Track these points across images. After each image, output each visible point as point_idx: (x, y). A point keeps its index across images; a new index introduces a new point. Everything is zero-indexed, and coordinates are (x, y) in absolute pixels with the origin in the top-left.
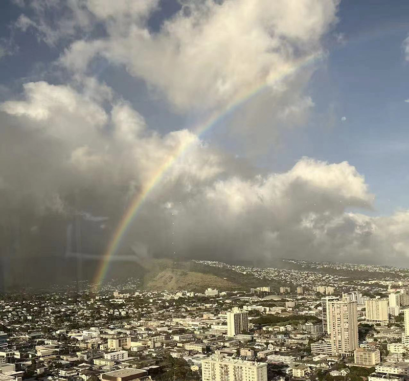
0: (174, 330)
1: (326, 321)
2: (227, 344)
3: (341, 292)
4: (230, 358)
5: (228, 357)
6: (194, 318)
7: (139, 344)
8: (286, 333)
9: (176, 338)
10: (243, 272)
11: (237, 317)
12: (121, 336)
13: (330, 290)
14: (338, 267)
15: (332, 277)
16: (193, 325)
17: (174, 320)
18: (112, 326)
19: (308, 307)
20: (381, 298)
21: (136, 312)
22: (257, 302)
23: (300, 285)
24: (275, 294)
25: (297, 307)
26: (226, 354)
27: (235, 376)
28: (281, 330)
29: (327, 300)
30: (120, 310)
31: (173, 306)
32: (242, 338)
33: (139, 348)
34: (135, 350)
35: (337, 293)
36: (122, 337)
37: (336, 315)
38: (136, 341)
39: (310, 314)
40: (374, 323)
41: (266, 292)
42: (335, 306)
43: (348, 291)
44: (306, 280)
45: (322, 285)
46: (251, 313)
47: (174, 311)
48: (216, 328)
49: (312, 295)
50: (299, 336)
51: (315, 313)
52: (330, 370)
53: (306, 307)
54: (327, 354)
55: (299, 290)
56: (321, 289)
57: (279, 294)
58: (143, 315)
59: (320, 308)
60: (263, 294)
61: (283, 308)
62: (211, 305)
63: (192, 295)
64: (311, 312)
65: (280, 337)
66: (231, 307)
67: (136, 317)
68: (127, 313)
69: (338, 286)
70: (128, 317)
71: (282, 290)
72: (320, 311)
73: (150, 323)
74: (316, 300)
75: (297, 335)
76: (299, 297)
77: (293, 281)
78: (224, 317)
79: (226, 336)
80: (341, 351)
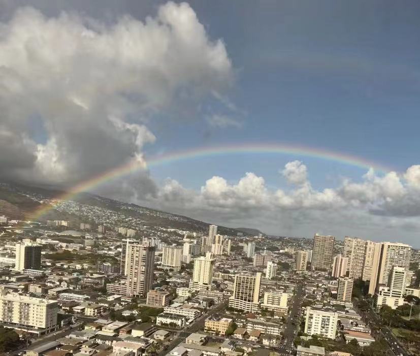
1: (124, 262)
2: (13, 279)
3: (142, 236)
4: (16, 293)
5: (14, 293)
8: (82, 272)
10: (40, 200)
11: (28, 250)
13: (131, 232)
14: (142, 211)
15: (135, 220)
19: (108, 247)
20: (177, 246)
22: (53, 236)
23: (102, 224)
24: (74, 230)
25: (96, 245)
26: (12, 290)
27: (21, 313)
28: (77, 268)
29: (128, 242)
32: (33, 273)
35: (138, 237)
37: (135, 257)
39: (109, 254)
40: (168, 268)
41: (64, 227)
42: (135, 249)
43: (148, 236)
44: (109, 219)
45: (124, 227)
46: (45, 247)
48: (2, 261)
50: (95, 276)
51: (114, 253)
52: (123, 310)
53: (106, 247)
54: (122, 295)
55: (100, 229)
56: (122, 230)
57: (79, 230)
59: (120, 250)
60: (61, 228)
61: (82, 246)
64: (110, 252)
65: (75, 275)
66: (20, 238)
69: (139, 230)
71: (82, 226)
72: (120, 253)
74: (117, 241)
75: (94, 275)
76: (100, 236)
77: (94, 218)
78: (12, 248)
79: (13, 269)
80: (135, 292)
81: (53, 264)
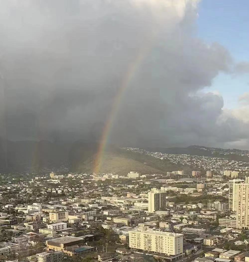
0: (104, 206)
1: (232, 200)
2: (148, 218)
3: (245, 176)
4: (151, 229)
6: (119, 197)
7: (76, 217)
8: (198, 210)
9: (106, 213)
10: (161, 157)
11: (157, 196)
12: (60, 210)
13: (235, 174)
14: (243, 154)
15: (237, 163)
16: (119, 202)
17: (102, 198)
18: (50, 202)
19: (216, 188)
21: (70, 190)
22: (172, 184)
23: (209, 170)
24: (187, 177)
25: (206, 188)
26: (148, 227)
27: (157, 244)
28: (193, 208)
29: (234, 183)
30: (57, 189)
31: (101, 186)
32: (160, 213)
33: (75, 220)
34: (72, 222)
35: (241, 177)
36: (61, 212)
37: (242, 195)
38: (73, 215)
39: (217, 194)
41: (180, 175)
42: (242, 187)
44: (215, 165)
45: (228, 170)
46: (168, 193)
47: (102, 190)
48: (139, 206)
49: (219, 178)
50: (208, 213)
51: (221, 193)
52: (235, 241)
53: (214, 188)
54: (232, 227)
55: (208, 173)
56: (226, 173)
57: (191, 177)
58: (76, 193)
59: (226, 189)
60: (177, 177)
61: (195, 189)
62: (133, 186)
63: (117, 177)
64: (218, 193)
65: (192, 213)
66: (150, 188)
67: (70, 195)
68: (63, 191)
69: (242, 171)
70: (63, 195)
71: (194, 173)
72: (227, 192)
73: (83, 201)
74: (223, 182)
75: (207, 212)
76: (208, 180)
77: (203, 166)
78: (145, 196)
79: (147, 212)
80: (244, 225)
81: (175, 206)
